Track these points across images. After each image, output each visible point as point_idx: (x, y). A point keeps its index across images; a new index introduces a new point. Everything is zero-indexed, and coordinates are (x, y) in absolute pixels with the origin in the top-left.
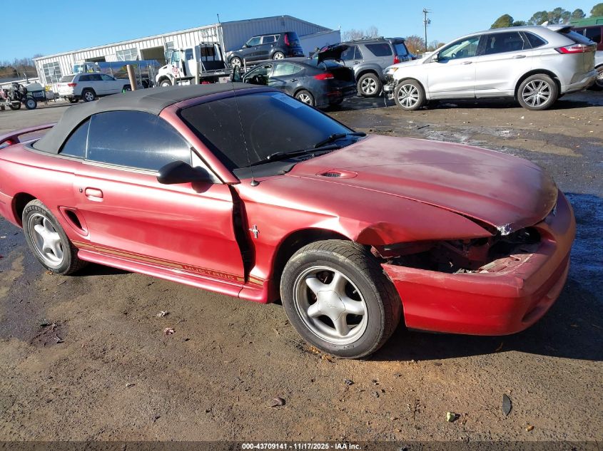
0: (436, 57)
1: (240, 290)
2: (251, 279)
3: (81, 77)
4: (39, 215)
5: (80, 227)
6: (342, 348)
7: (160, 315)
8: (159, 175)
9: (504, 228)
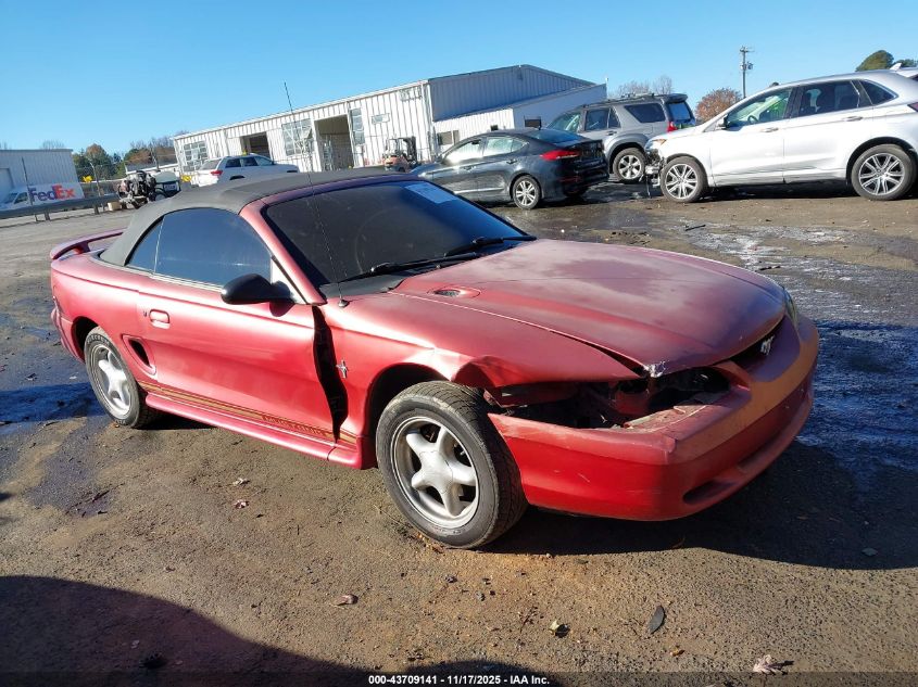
0: (722, 122)
1: (330, 450)
2: (342, 436)
3: (229, 161)
4: (103, 346)
5: (147, 363)
6: (451, 533)
7: (237, 482)
8: (224, 292)
9: (653, 367)
